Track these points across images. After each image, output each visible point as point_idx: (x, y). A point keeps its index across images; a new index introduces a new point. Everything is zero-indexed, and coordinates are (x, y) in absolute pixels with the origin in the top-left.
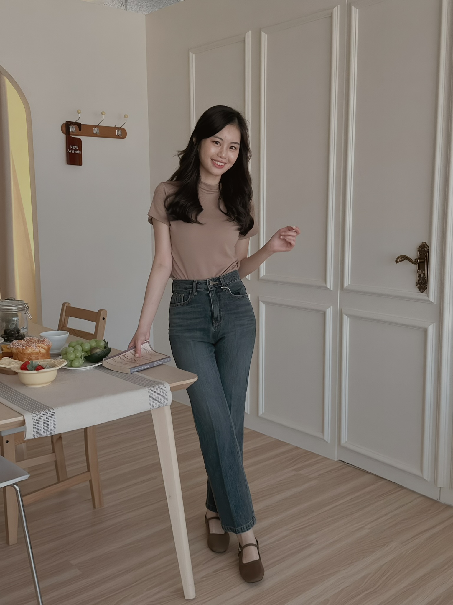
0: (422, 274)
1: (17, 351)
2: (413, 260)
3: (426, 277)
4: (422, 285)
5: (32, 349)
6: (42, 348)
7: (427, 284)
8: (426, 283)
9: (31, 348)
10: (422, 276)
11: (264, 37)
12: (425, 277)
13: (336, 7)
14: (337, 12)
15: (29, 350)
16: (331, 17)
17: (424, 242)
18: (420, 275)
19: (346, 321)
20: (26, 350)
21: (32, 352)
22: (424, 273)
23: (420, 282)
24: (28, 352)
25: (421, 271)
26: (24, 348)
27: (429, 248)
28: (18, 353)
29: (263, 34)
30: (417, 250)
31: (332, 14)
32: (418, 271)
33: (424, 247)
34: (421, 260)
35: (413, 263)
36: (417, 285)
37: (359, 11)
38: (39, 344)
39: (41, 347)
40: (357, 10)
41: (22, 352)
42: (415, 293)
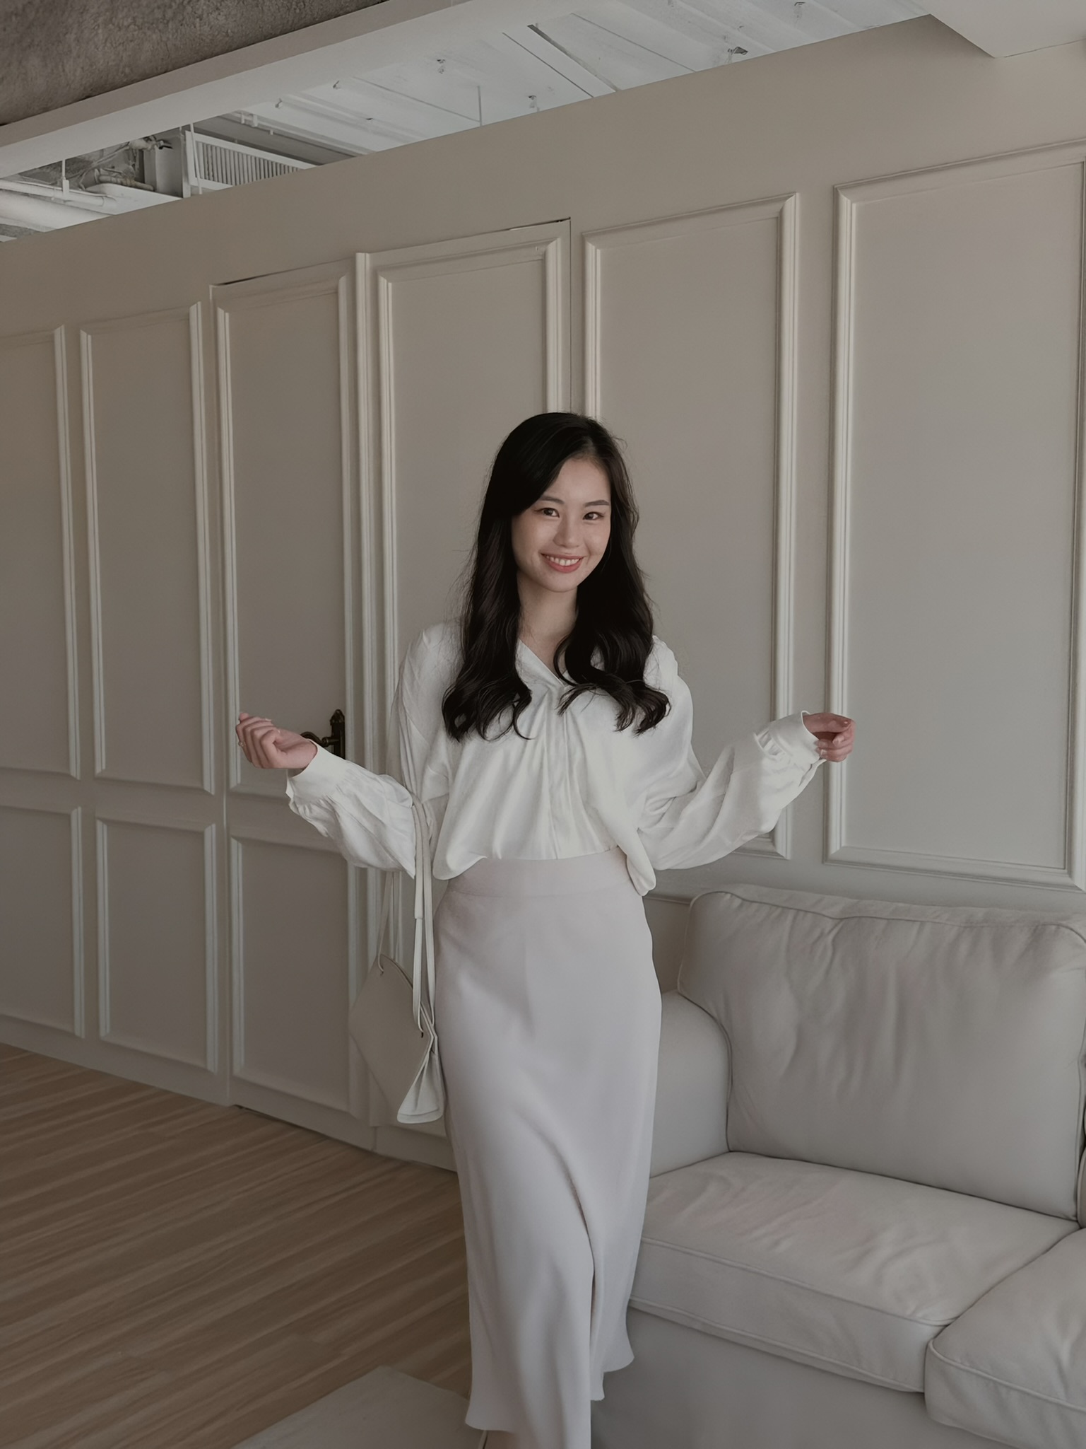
2: (321, 739)
11: (86, 339)
13: (194, 304)
14: (196, 312)
16: (187, 319)
17: (339, 710)
19: (236, 849)
27: (344, 717)
29: (83, 335)
30: (329, 723)
31: (188, 315)
33: (339, 716)
34: (332, 741)
37: (230, 318)
40: (227, 314)
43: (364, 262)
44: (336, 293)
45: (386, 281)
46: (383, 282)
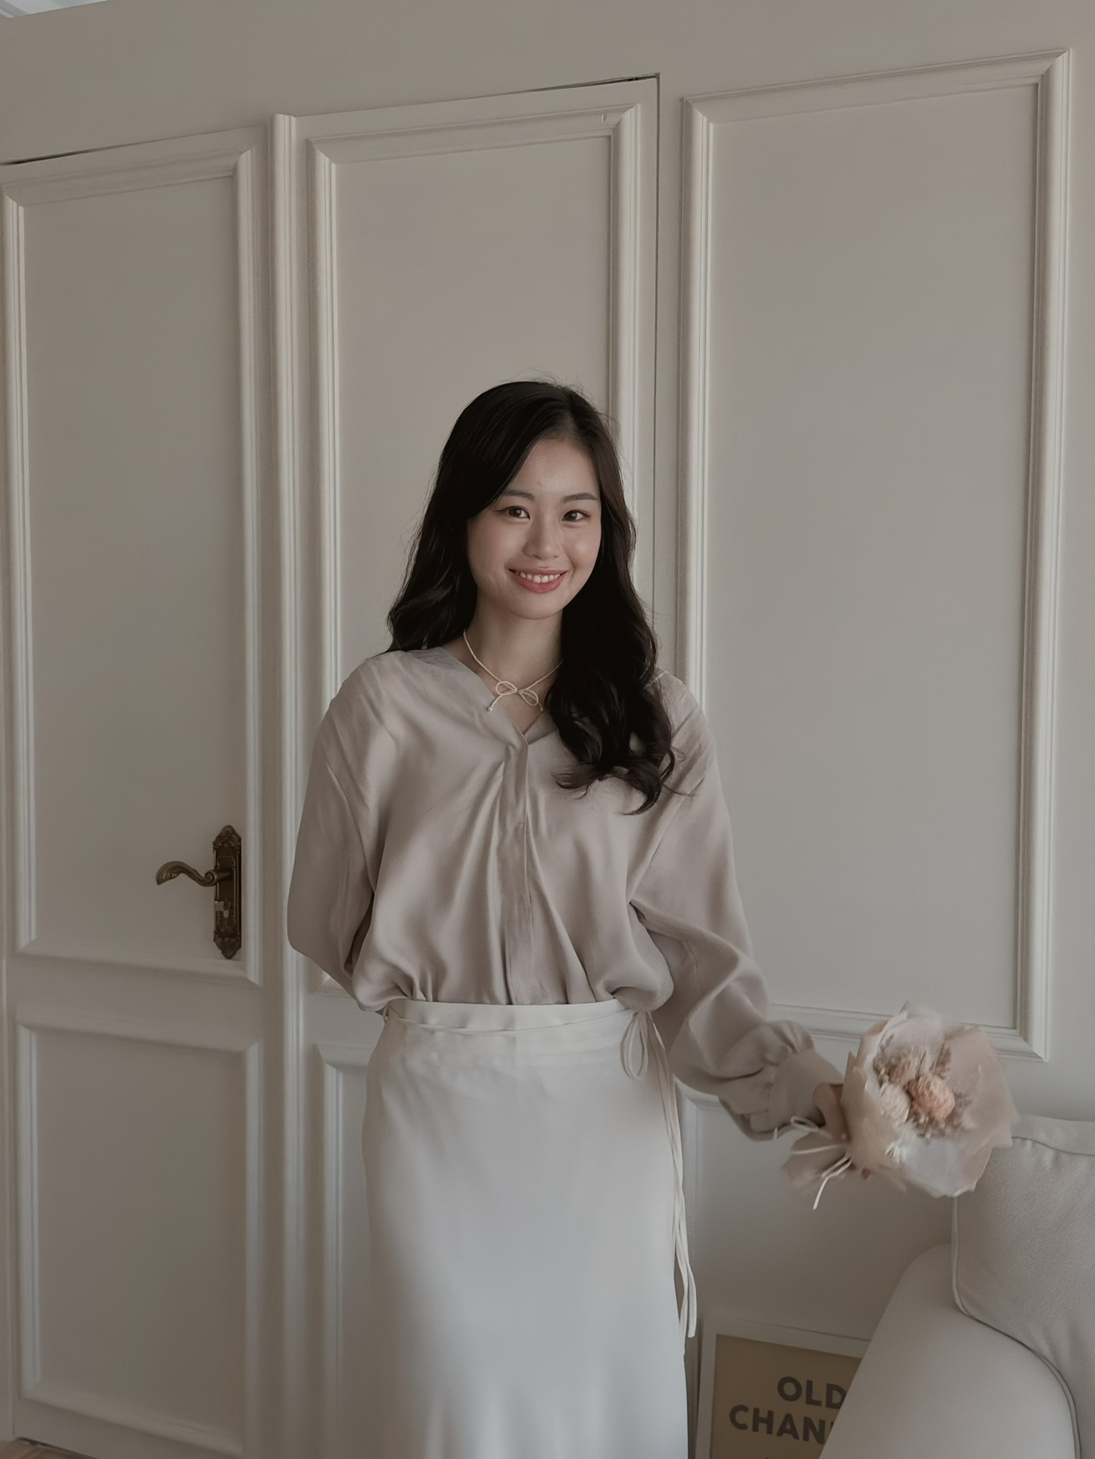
0: (225, 909)
2: (203, 875)
3: (236, 918)
4: (227, 939)
7: (240, 936)
8: (239, 934)
10: (226, 914)
12: (234, 916)
17: (229, 827)
18: (221, 913)
19: (29, 1045)
22: (231, 908)
23: (222, 930)
25: (223, 903)
27: (240, 840)
30: (212, 845)
32: (216, 902)
33: (229, 837)
34: (223, 875)
35: (204, 882)
36: (215, 940)
37: (25, 212)
40: (21, 209)
42: (210, 959)
43: (287, 131)
44: (232, 177)
45: (327, 159)
46: (323, 161)
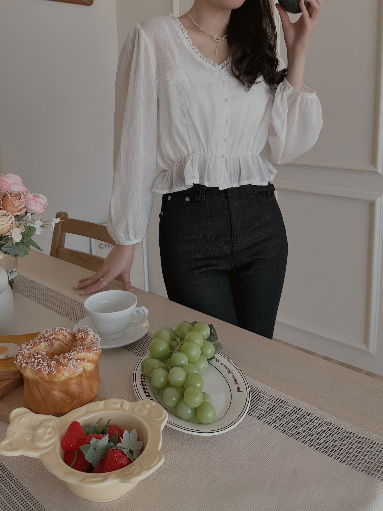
1: (37, 377)
5: (69, 371)
6: (88, 361)
9: (67, 368)
15: (63, 375)
20: (58, 375)
21: (69, 377)
24: (63, 378)
26: (54, 370)
28: (41, 381)
38: (82, 353)
39: (86, 360)
41: (47, 378)
